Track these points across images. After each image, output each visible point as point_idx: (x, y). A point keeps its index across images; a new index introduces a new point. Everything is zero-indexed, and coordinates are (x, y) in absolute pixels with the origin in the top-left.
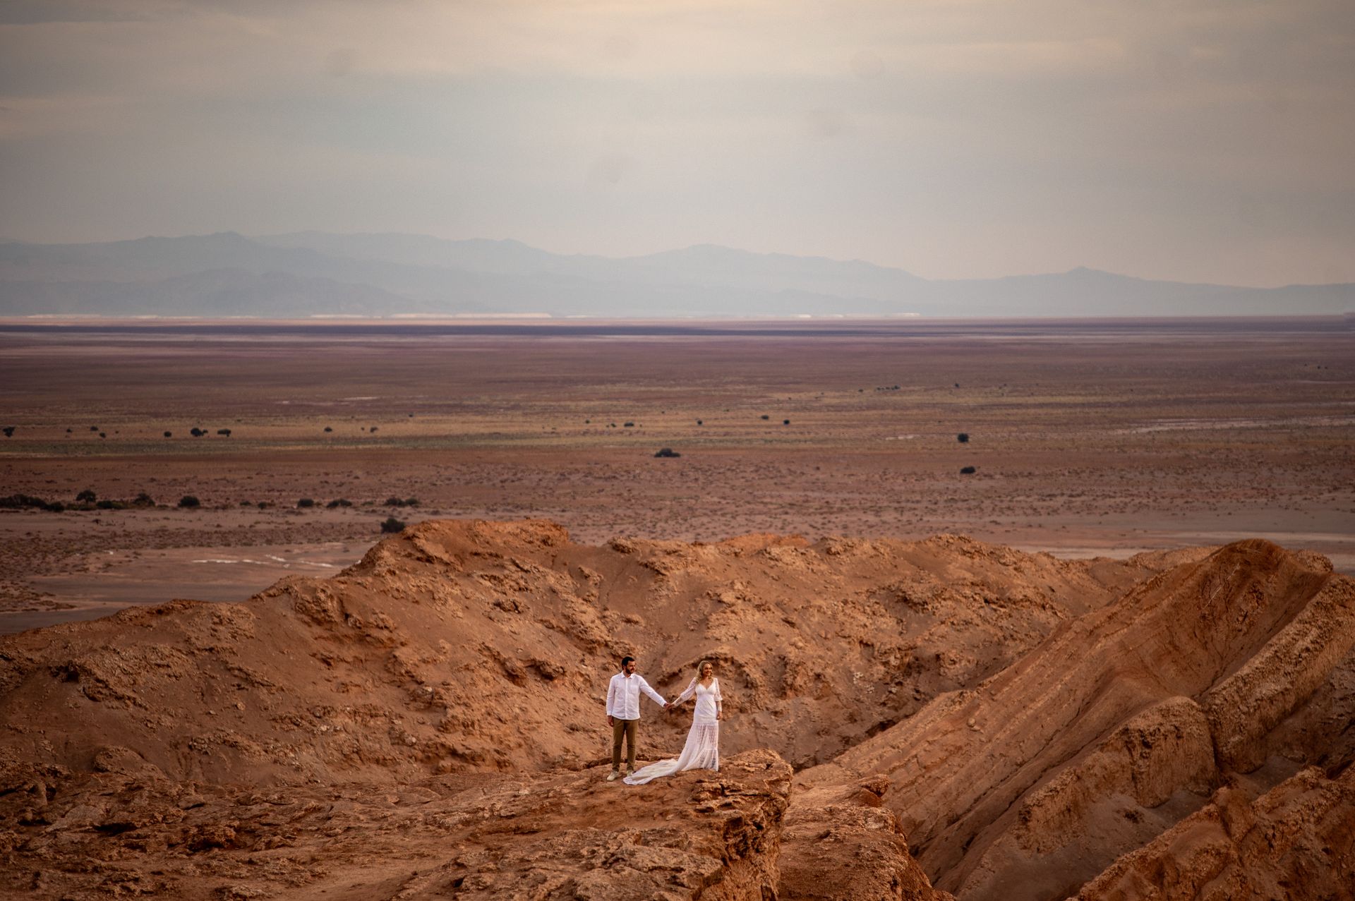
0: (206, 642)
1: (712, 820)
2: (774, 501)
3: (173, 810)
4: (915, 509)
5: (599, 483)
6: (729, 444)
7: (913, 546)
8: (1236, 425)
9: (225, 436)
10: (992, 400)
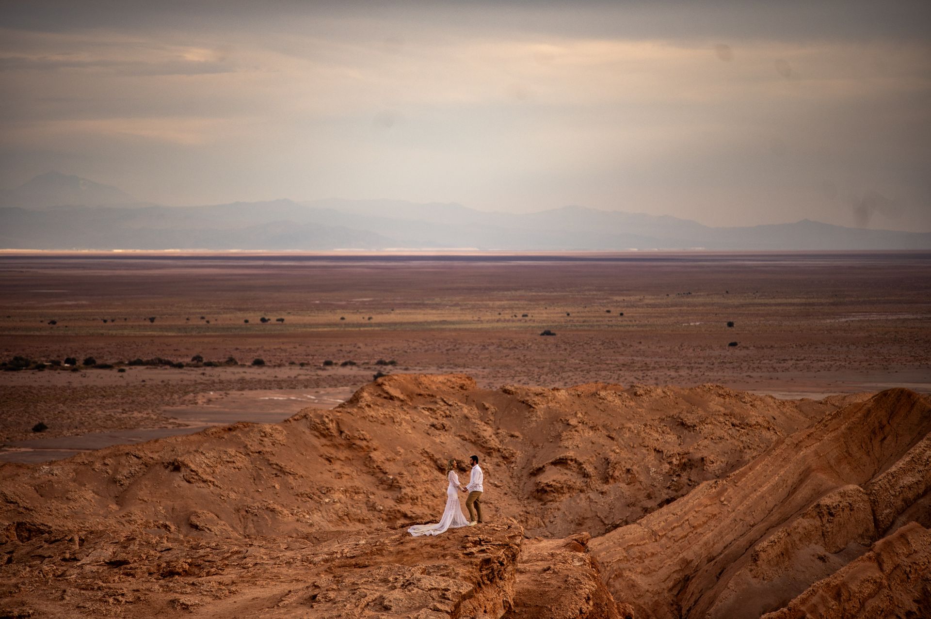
0: (256, 447)
1: (473, 560)
2: (613, 362)
3: (152, 552)
4: (700, 368)
5: (506, 351)
6: (586, 328)
7: (687, 391)
8: (901, 317)
9: (280, 322)
10: (748, 301)
